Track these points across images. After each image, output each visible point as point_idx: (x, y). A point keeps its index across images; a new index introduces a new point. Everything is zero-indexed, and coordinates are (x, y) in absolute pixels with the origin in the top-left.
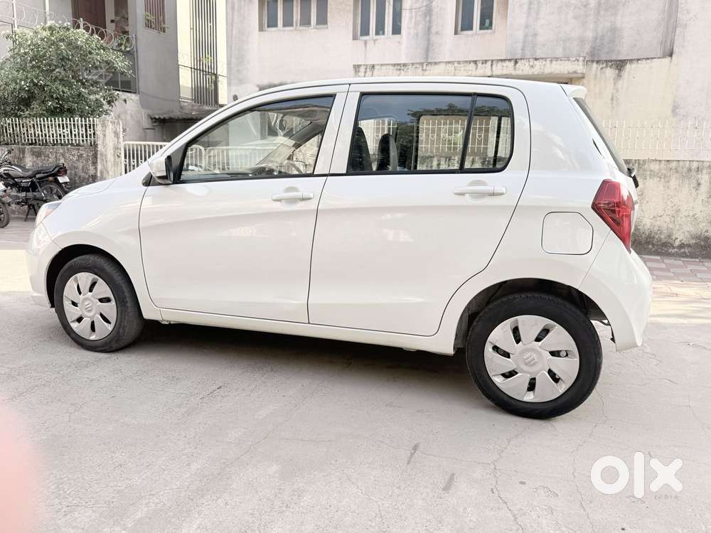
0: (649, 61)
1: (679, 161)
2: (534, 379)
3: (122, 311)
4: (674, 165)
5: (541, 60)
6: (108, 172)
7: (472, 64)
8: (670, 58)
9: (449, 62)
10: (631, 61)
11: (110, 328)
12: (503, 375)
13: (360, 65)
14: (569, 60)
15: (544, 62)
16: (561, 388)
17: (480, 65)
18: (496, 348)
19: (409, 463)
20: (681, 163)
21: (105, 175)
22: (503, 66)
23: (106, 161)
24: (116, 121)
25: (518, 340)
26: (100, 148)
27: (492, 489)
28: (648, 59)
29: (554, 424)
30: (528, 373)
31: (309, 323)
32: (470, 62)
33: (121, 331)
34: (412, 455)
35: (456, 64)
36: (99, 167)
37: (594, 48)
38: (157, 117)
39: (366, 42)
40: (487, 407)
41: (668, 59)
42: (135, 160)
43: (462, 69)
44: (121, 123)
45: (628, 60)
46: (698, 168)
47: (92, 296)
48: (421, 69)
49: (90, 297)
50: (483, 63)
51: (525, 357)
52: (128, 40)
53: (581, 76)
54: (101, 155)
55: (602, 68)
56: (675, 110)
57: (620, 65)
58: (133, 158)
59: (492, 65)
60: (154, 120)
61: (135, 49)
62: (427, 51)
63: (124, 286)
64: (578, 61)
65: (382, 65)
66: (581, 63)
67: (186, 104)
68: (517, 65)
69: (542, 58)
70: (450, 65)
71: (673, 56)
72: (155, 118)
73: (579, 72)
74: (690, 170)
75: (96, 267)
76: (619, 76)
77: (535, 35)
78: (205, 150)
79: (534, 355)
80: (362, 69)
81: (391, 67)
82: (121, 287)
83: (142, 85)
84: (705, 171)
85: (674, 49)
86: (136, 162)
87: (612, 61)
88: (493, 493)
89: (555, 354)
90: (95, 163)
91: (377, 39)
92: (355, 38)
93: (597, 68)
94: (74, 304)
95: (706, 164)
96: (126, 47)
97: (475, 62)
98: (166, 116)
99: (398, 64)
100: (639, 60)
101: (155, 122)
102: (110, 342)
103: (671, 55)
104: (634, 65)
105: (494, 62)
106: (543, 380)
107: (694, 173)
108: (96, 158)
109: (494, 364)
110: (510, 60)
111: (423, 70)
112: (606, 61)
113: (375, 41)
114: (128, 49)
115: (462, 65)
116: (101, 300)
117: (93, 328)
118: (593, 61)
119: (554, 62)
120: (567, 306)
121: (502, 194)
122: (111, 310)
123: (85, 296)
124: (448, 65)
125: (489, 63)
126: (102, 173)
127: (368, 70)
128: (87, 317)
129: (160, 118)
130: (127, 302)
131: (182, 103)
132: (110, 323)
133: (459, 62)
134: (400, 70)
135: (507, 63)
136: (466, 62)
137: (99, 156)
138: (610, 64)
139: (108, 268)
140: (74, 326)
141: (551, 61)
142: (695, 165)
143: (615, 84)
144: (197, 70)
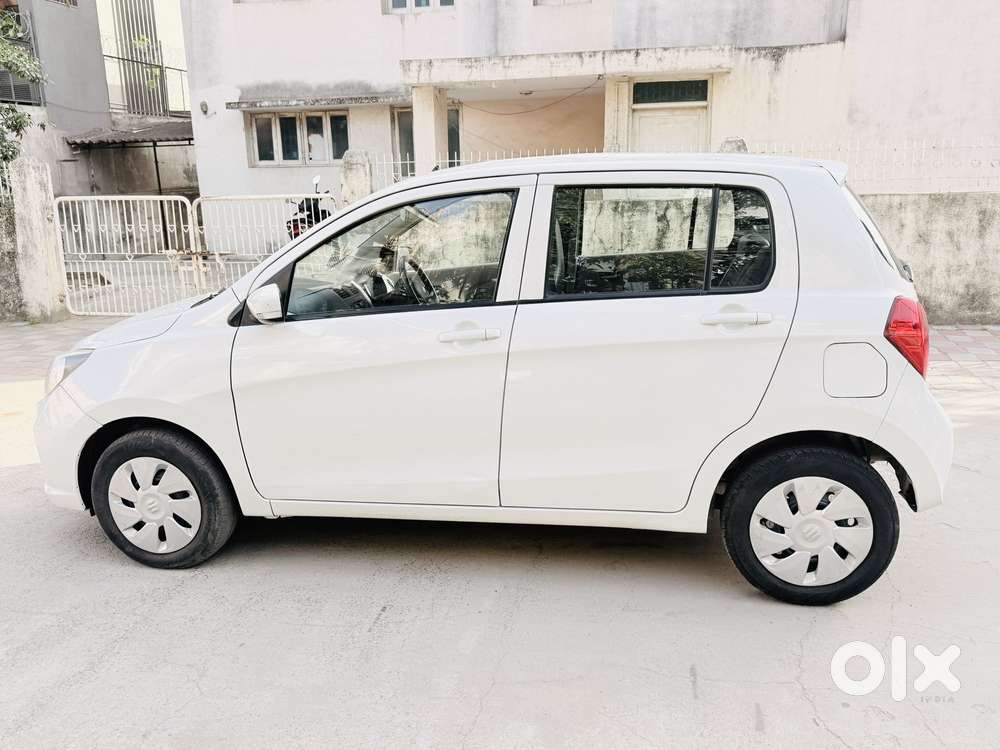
0: (815, 48)
1: (876, 195)
2: (817, 557)
3: (210, 509)
4: (870, 200)
5: (672, 51)
6: (35, 246)
7: (576, 58)
8: (842, 43)
9: (542, 55)
10: (792, 47)
11: (191, 533)
12: (775, 555)
13: (411, 61)
14: (710, 49)
15: (676, 54)
16: (850, 564)
17: (586, 58)
18: (763, 521)
19: (696, 697)
20: (880, 199)
21: (31, 250)
22: (619, 60)
23: (31, 229)
24: (41, 165)
25: (794, 509)
26: (18, 209)
27: (814, 720)
28: (813, 44)
29: (841, 609)
30: (807, 550)
31: (500, 505)
32: (572, 54)
33: (210, 536)
34: (694, 683)
35: (552, 58)
36: (20, 239)
37: (735, 26)
38: (78, 141)
39: (402, 18)
40: (751, 595)
41: (840, 44)
42: (79, 225)
43: (562, 65)
44: (48, 167)
45: (787, 47)
46: (901, 204)
47: (159, 491)
48: (501, 65)
49: (156, 493)
50: (590, 56)
51: (805, 531)
52: (18, 19)
53: (725, 70)
54: (21, 219)
55: (753, 59)
56: (852, 113)
57: (777, 53)
58: (75, 223)
59: (603, 58)
60: (75, 146)
61: (31, 35)
62: (496, 30)
63: (210, 474)
64: (723, 50)
65: (443, 60)
66: (727, 53)
67: (120, 117)
68: (640, 58)
69: (674, 48)
70: (544, 59)
71: (847, 40)
72: (75, 143)
73: (724, 66)
74: (890, 207)
75: (161, 448)
76: (776, 69)
77: (653, 9)
78: (191, 203)
79: (817, 528)
80: (414, 67)
81: (456, 63)
82: (206, 473)
83: (49, 91)
84: (909, 208)
85: (848, 31)
86: (79, 228)
87: (765, 48)
88: (818, 725)
89: (842, 523)
90: (11, 233)
91: (419, 14)
92: (385, 12)
93: (747, 60)
94: (128, 503)
95: (911, 199)
96: (16, 31)
97: (580, 54)
98: (94, 139)
99: (468, 59)
100: (802, 46)
101: (75, 149)
102: (193, 554)
103: (843, 38)
104: (796, 53)
105: (607, 54)
106: (828, 557)
107: (895, 211)
108: (13, 224)
109: (763, 543)
110: (629, 51)
111: (505, 67)
112: (758, 48)
113: (416, 15)
114: (20, 35)
115: (561, 59)
116: (173, 496)
117: (162, 536)
118: (740, 49)
119: (690, 53)
120: (856, 460)
121: (768, 322)
122: (191, 508)
123: (147, 492)
124: (541, 59)
125: (599, 56)
126: (24, 247)
127: (423, 68)
128: (152, 521)
129: (83, 143)
130: (217, 495)
131: (114, 117)
132: (190, 527)
133: (556, 55)
134: (470, 67)
135: (625, 54)
136: (567, 54)
137: (17, 222)
138: (763, 52)
139: (182, 447)
140: (131, 535)
141: (687, 51)
142: (896, 200)
143: (772, 80)
144: (129, 60)
